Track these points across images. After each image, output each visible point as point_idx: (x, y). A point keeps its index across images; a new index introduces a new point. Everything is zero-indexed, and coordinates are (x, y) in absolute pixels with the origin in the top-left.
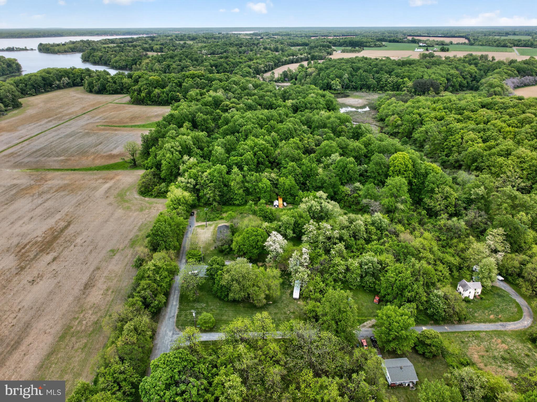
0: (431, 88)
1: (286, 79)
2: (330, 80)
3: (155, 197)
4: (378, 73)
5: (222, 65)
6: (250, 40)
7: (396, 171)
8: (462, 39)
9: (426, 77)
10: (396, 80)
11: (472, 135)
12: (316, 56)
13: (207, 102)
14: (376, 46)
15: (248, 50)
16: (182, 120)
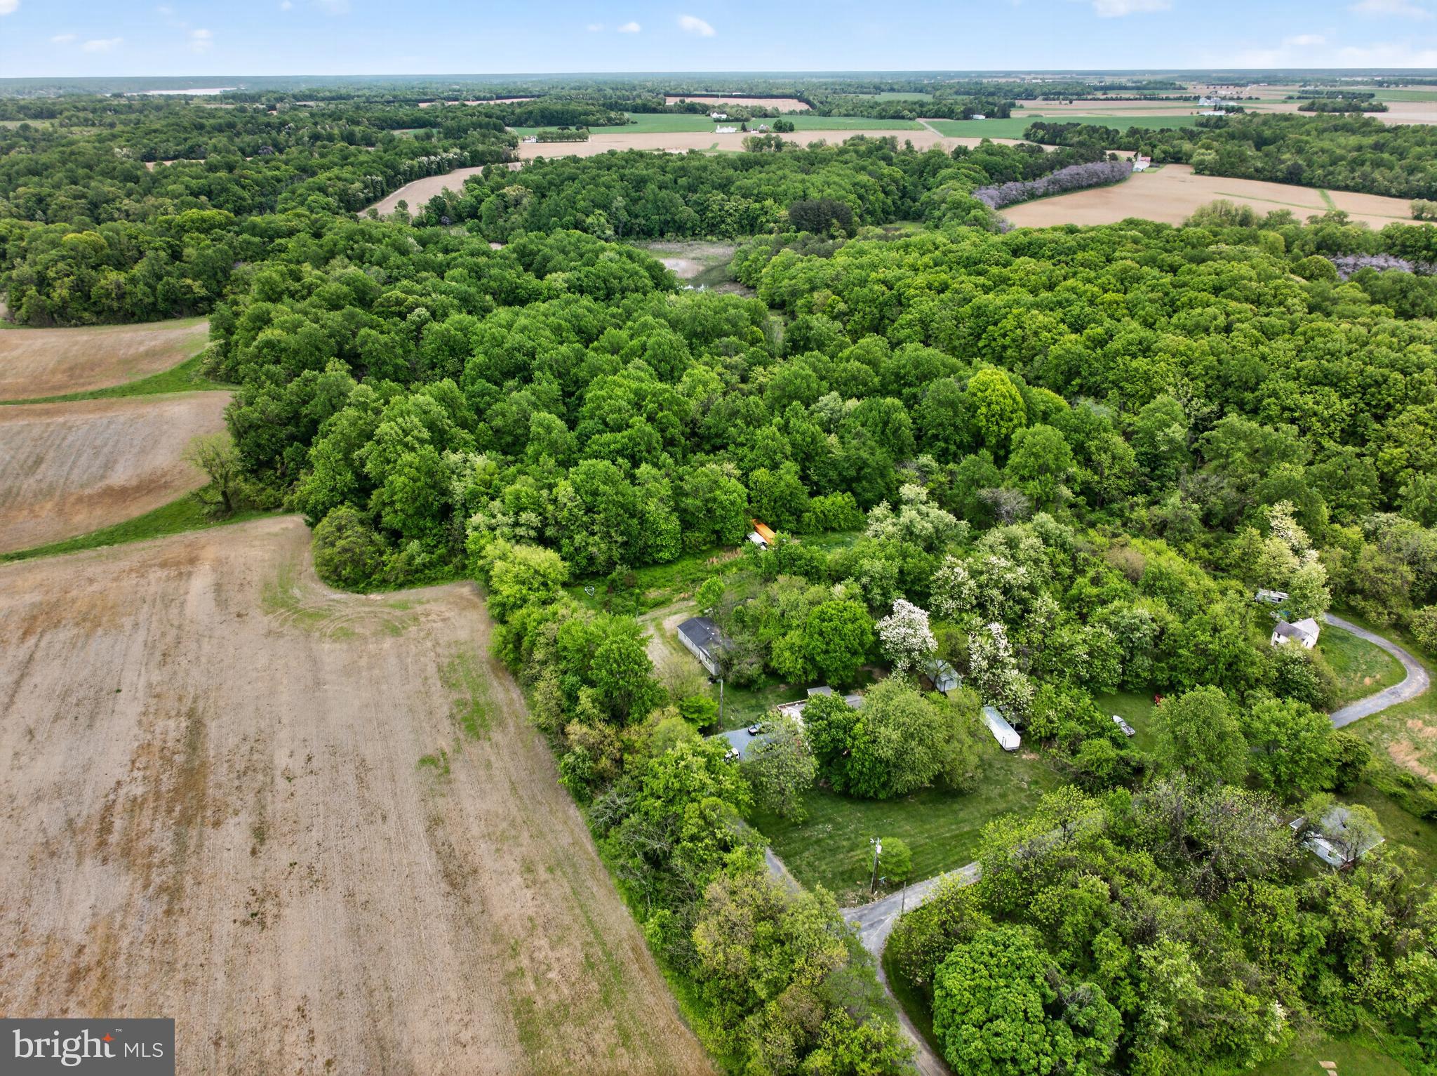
0: (834, 221)
1: (444, 219)
2: (579, 215)
3: (401, 586)
4: (695, 191)
5: (226, 190)
6: (236, 113)
7: (993, 416)
8: (790, 101)
9: (814, 195)
10: (743, 204)
11: (1042, 318)
12: (483, 153)
13: (338, 297)
14: (611, 122)
15: (265, 143)
16: (312, 354)
